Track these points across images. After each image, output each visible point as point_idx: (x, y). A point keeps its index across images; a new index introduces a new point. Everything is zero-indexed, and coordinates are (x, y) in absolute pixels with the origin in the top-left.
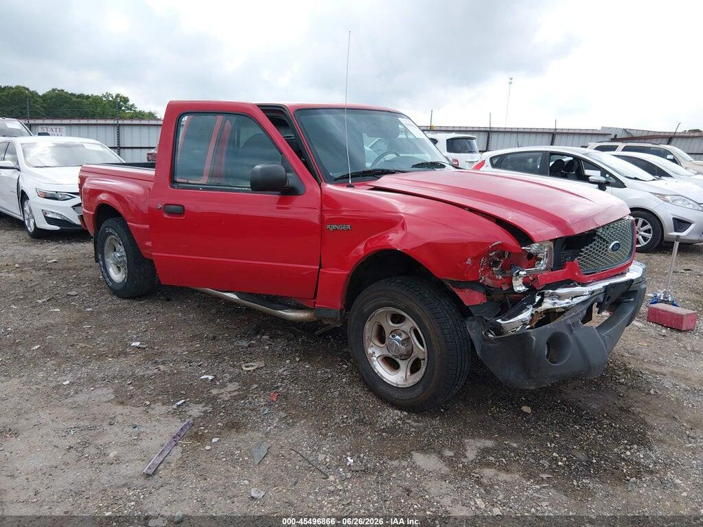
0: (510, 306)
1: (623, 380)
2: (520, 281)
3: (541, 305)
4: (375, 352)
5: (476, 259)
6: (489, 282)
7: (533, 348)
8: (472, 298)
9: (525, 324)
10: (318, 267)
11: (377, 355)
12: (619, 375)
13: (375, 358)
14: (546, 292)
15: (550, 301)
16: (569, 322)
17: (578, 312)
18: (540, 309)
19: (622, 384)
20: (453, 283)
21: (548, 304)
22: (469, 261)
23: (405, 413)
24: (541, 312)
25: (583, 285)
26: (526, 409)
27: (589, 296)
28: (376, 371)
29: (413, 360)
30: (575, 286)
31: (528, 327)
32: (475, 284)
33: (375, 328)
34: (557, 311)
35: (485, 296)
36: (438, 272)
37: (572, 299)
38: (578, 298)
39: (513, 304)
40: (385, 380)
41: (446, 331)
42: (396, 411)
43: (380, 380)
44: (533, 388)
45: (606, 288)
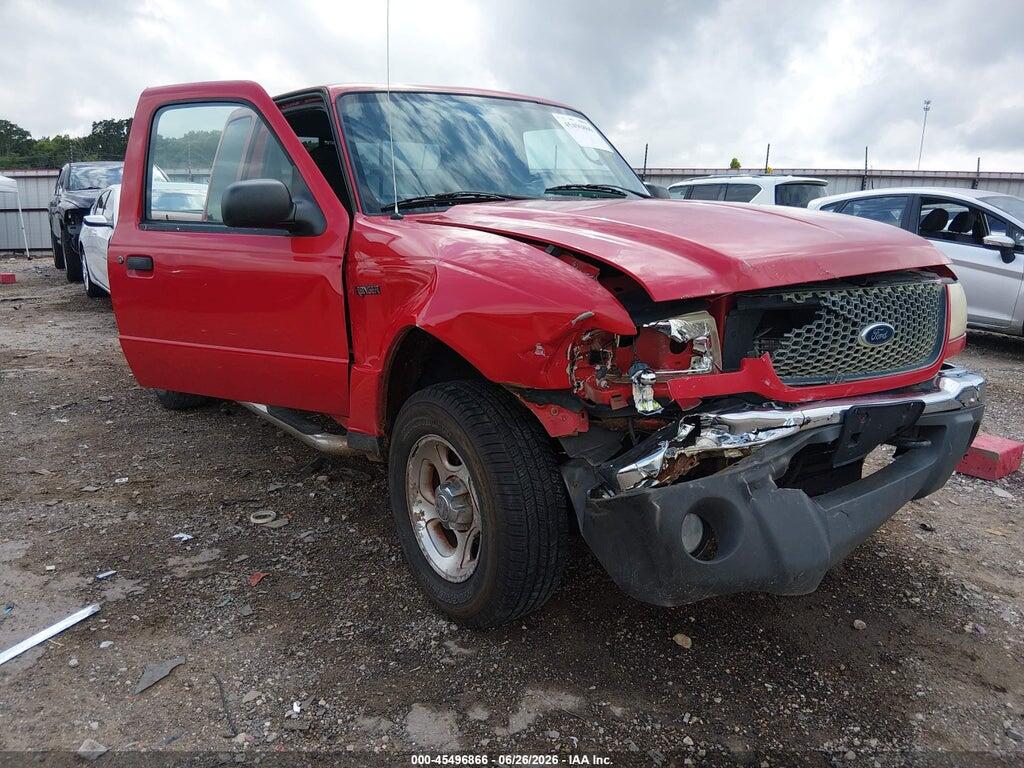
0: (635, 441)
1: (918, 600)
2: (649, 392)
3: (694, 443)
4: (423, 513)
5: (555, 345)
6: (590, 393)
7: (658, 525)
8: (560, 422)
9: (650, 478)
10: (347, 361)
11: (427, 517)
12: (914, 589)
13: (423, 524)
14: (704, 416)
15: (714, 436)
16: (743, 478)
17: (766, 460)
18: (690, 450)
19: (913, 607)
20: (521, 391)
21: (707, 440)
22: (540, 351)
23: (454, 627)
24: (692, 456)
25: (788, 406)
26: (683, 640)
27: (797, 429)
28: (422, 548)
29: (473, 533)
30: (771, 408)
31: (656, 482)
32: (563, 395)
33: (425, 468)
34: (727, 455)
35: (586, 418)
36: (490, 370)
37: (756, 434)
38: (772, 431)
39: (638, 435)
40: (432, 564)
41: (506, 488)
42: (441, 622)
43: (424, 562)
44: (669, 605)
45: (845, 414)
